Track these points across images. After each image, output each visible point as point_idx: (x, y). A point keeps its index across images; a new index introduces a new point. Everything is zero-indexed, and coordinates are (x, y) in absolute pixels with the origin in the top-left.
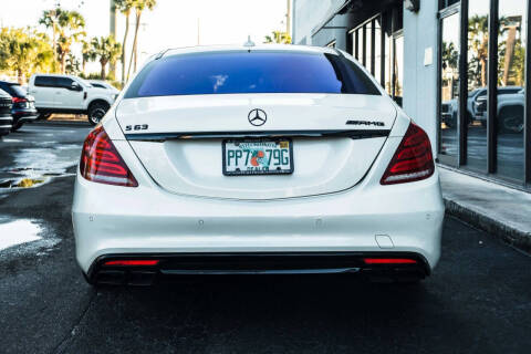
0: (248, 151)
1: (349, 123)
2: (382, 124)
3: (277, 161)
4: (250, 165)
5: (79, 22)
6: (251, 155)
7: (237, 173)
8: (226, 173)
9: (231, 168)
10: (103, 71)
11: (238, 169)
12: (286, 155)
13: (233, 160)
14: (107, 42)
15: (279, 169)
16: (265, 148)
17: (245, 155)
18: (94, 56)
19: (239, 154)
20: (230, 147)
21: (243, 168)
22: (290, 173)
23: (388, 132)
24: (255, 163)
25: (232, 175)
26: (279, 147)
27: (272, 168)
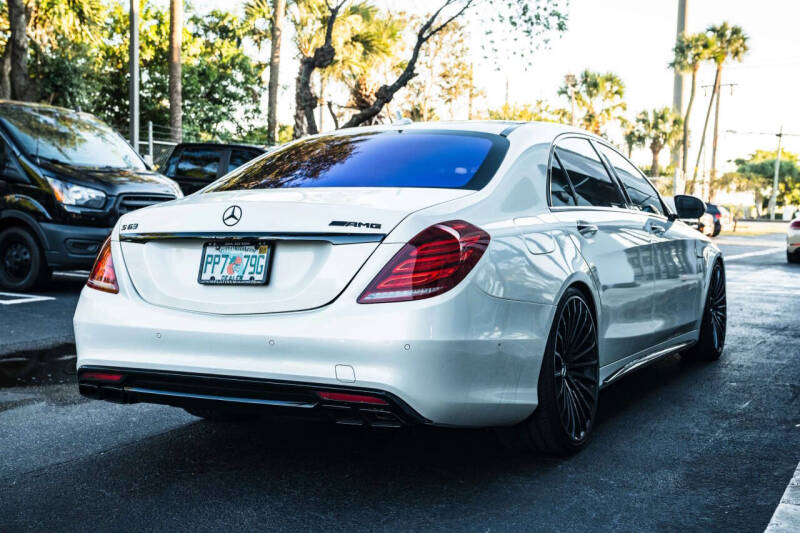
0: (226, 256)
1: (334, 223)
2: (378, 226)
3: (252, 269)
4: (225, 273)
5: (615, 89)
6: (229, 260)
7: (212, 283)
8: (200, 281)
9: (206, 277)
10: (655, 161)
11: (213, 278)
12: (263, 262)
13: (210, 267)
14: (662, 117)
15: (252, 278)
16: (244, 253)
17: (223, 260)
18: (641, 139)
19: (217, 260)
20: (211, 251)
21: (218, 277)
22: (266, 282)
23: (384, 236)
24: (231, 271)
25: (206, 284)
26: (257, 253)
27: (246, 277)
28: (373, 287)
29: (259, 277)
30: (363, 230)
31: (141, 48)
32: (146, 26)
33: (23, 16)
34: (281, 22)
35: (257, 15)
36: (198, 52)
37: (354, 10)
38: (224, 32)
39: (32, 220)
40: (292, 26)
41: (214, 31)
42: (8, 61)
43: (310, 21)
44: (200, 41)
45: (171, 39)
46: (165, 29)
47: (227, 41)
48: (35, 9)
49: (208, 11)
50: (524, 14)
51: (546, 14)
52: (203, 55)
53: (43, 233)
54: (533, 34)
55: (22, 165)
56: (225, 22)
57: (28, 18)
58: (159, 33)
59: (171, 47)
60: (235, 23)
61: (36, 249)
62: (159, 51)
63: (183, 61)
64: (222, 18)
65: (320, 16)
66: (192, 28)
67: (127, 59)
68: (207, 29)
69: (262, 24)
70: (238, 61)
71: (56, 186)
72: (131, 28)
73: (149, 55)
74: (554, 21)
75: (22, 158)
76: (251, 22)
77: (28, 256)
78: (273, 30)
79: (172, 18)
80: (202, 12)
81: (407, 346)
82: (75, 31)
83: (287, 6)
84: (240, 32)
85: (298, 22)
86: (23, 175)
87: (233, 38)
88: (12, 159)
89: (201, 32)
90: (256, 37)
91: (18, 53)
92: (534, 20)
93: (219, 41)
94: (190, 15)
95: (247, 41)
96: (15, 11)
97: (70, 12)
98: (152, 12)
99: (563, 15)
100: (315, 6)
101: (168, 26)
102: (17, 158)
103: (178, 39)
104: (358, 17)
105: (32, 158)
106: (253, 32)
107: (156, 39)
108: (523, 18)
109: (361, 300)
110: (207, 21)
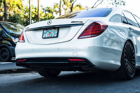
1: (72, 22)
2: (82, 22)
3: (54, 34)
4: (48, 36)
6: (49, 33)
8: (42, 38)
11: (45, 37)
12: (56, 32)
13: (45, 35)
15: (54, 36)
16: (52, 31)
17: (47, 33)
20: (45, 31)
22: (57, 37)
23: (83, 24)
24: (49, 35)
25: (44, 38)
26: (55, 30)
27: (53, 36)
28: (81, 35)
29: (56, 36)
30: (79, 23)
31: (32, 15)
32: (33, 10)
33: (7, 8)
34: (62, 9)
35: (56, 7)
36: (44, 16)
37: (77, 6)
38: (49, 11)
39: (8, 46)
40: (64, 10)
41: (47, 11)
42: (4, 18)
43: (68, 8)
44: (44, 13)
45: (38, 13)
46: (37, 11)
47: (50, 13)
48: (9, 7)
49: (46, 7)
50: (115, 2)
51: (120, 2)
52: (45, 16)
53: (10, 49)
54: (117, 6)
55: (6, 34)
56: (49, 9)
57: (8, 8)
58: (35, 11)
59: (38, 14)
60: (52, 9)
61: (8, 52)
62: (35, 15)
63: (41, 18)
64: (49, 8)
65: (70, 7)
66: (42, 11)
67: (29, 17)
68: (46, 11)
69: (57, 10)
70: (52, 17)
71: (13, 38)
72: (30, 11)
73: (33, 16)
74: (122, 3)
75: (6, 33)
76: (55, 9)
77: (7, 54)
78: (60, 10)
79: (38, 8)
80: (45, 7)
81: (89, 47)
82: (18, 11)
83: (63, 5)
84: (53, 11)
85: (65, 9)
86: (6, 36)
87: (51, 13)
88: (4, 33)
89: (45, 11)
90: (56, 12)
91: (6, 15)
92: (118, 3)
93: (48, 13)
94: (42, 8)
95: (54, 13)
96: (5, 7)
97: (17, 7)
98: (34, 8)
99: (124, 2)
100: (69, 5)
101: (37, 10)
102: (5, 33)
103: (40, 13)
104: (78, 7)
105: (8, 33)
106: (56, 11)
107: (35, 13)
108: (115, 3)
109: (78, 38)
110: (46, 9)
